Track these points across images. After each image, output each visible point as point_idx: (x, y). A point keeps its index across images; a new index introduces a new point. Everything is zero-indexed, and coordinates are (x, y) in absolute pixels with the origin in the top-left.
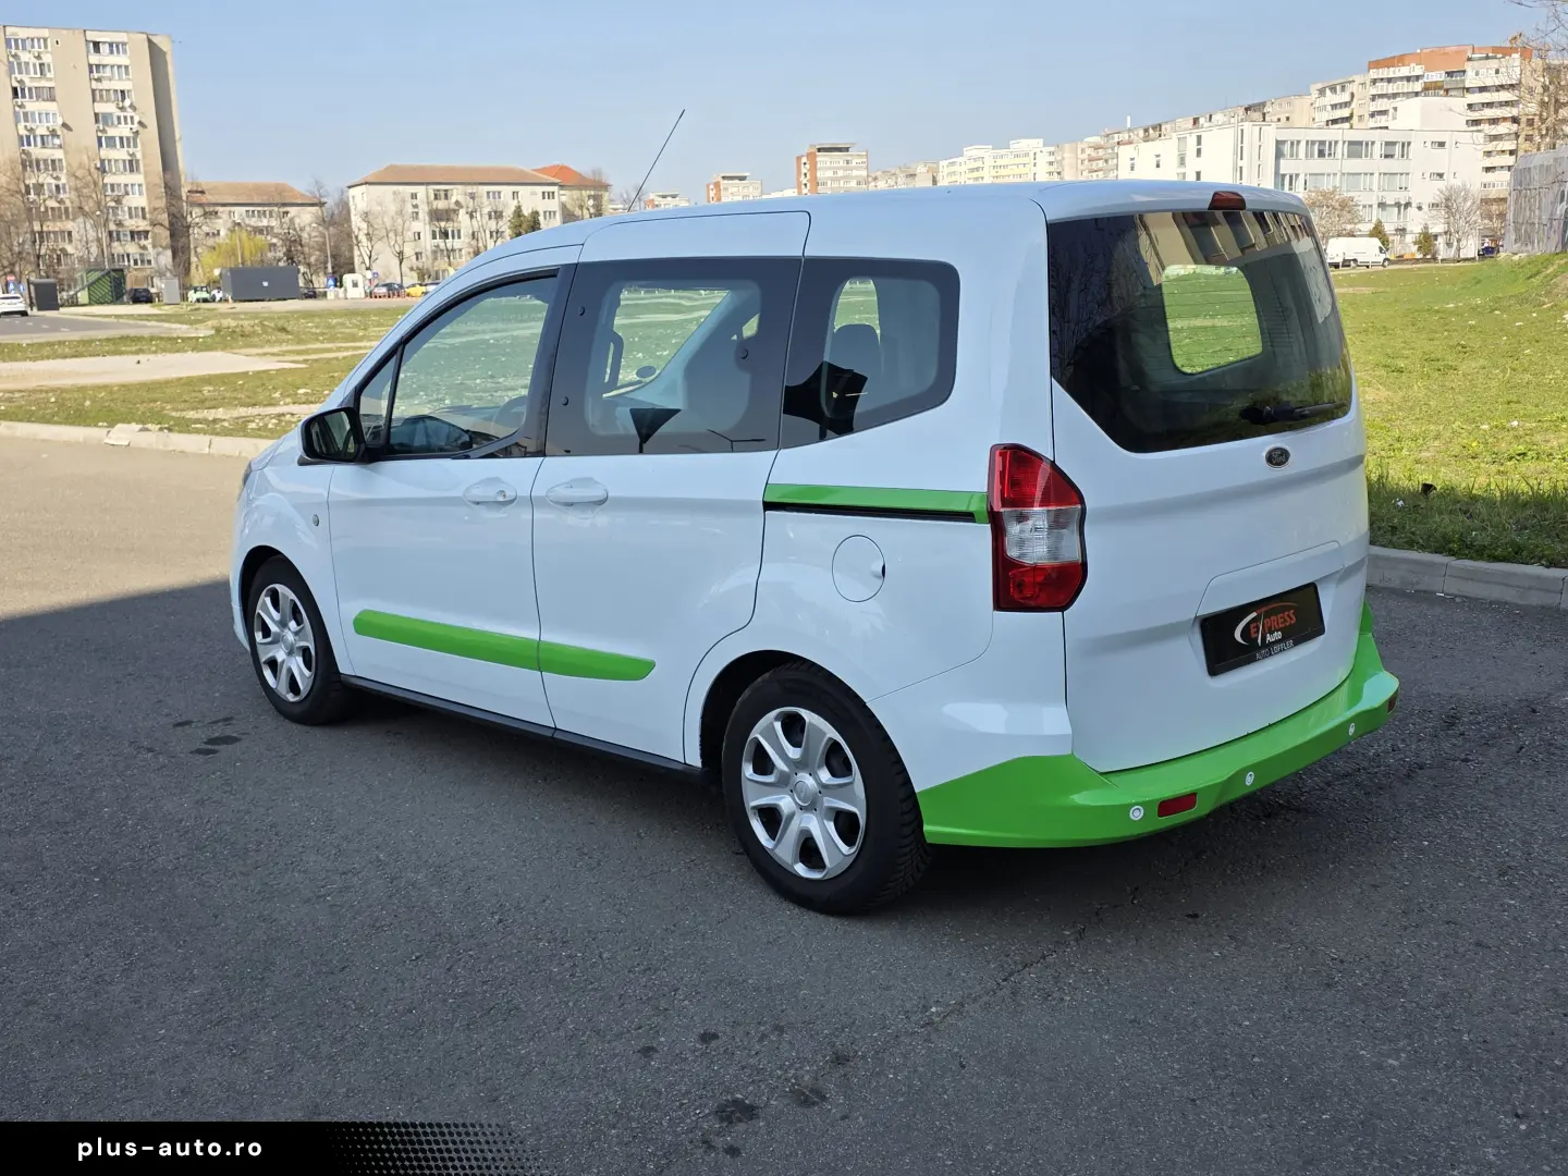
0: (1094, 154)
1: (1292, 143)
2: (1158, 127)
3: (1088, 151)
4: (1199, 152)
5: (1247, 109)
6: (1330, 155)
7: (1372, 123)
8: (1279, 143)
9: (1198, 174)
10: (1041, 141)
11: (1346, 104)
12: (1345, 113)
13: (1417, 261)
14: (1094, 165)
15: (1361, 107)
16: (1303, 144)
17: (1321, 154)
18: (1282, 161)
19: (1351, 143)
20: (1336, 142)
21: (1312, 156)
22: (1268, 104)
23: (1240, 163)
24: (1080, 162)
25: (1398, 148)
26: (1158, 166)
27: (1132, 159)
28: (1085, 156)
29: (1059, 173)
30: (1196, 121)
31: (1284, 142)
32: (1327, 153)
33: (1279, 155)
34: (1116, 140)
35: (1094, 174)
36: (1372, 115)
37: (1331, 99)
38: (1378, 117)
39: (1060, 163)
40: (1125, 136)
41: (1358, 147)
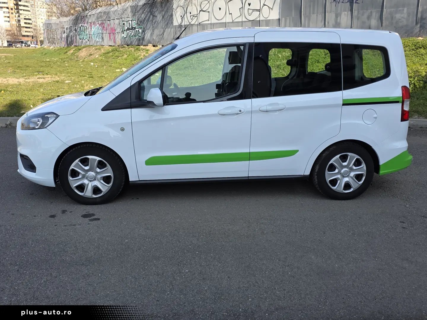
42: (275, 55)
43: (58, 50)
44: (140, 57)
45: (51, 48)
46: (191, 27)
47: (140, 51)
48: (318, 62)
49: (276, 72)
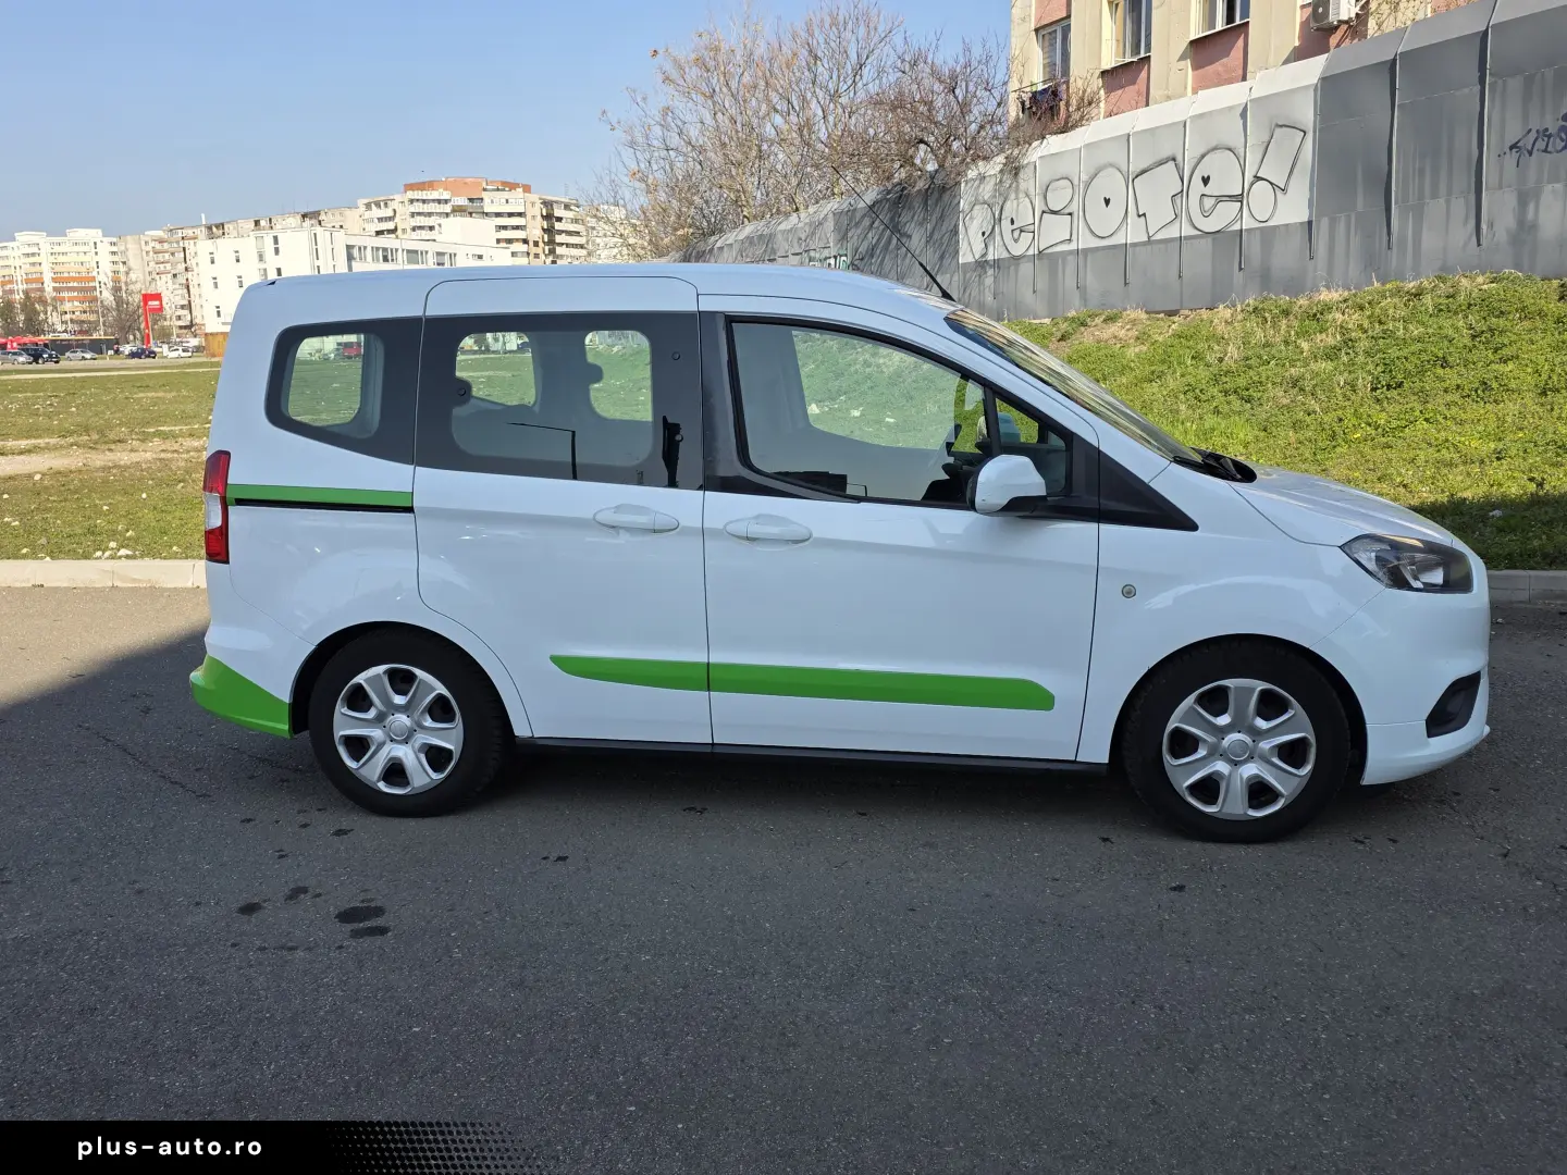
0: (158, 246)
1: (360, 248)
2: (221, 226)
3: (152, 244)
4: (277, 251)
5: (304, 216)
6: (393, 260)
7: (415, 235)
8: (349, 248)
9: (279, 271)
10: (100, 231)
11: (391, 219)
12: (391, 225)
13: (475, 352)
14: (160, 257)
15: (404, 222)
16: (369, 250)
17: (386, 259)
18: (353, 263)
19: (408, 251)
20: (397, 250)
21: (378, 260)
22: (322, 213)
23: (317, 263)
24: (144, 253)
25: (447, 257)
26: (238, 261)
27: (212, 253)
28: (149, 248)
29: (124, 263)
30: (257, 223)
31: (353, 247)
32: (390, 258)
33: (350, 258)
34: (180, 235)
35: (161, 266)
36: (414, 229)
37: (376, 213)
38: (419, 232)
39: (124, 253)
40: (189, 232)
41: (415, 255)
42: (1287, 343)
43: (631, 355)
44: (852, 369)
45: (615, 349)
46: (1012, 268)
47: (856, 349)
48: (1445, 364)
49: (1285, 401)
